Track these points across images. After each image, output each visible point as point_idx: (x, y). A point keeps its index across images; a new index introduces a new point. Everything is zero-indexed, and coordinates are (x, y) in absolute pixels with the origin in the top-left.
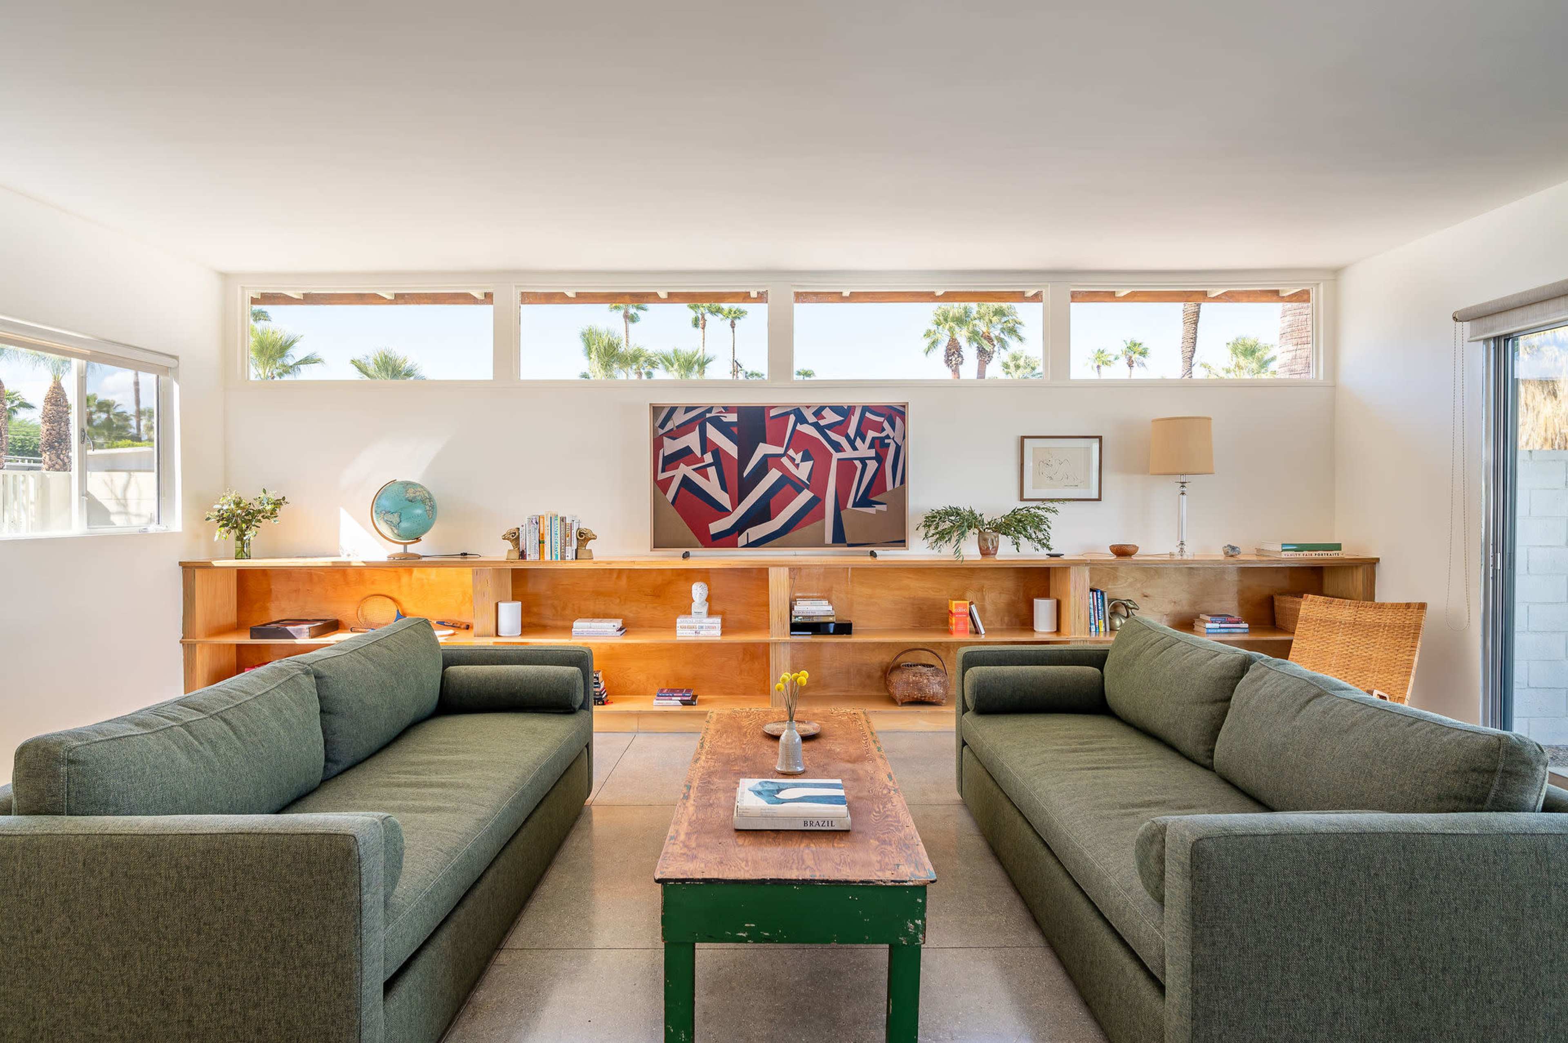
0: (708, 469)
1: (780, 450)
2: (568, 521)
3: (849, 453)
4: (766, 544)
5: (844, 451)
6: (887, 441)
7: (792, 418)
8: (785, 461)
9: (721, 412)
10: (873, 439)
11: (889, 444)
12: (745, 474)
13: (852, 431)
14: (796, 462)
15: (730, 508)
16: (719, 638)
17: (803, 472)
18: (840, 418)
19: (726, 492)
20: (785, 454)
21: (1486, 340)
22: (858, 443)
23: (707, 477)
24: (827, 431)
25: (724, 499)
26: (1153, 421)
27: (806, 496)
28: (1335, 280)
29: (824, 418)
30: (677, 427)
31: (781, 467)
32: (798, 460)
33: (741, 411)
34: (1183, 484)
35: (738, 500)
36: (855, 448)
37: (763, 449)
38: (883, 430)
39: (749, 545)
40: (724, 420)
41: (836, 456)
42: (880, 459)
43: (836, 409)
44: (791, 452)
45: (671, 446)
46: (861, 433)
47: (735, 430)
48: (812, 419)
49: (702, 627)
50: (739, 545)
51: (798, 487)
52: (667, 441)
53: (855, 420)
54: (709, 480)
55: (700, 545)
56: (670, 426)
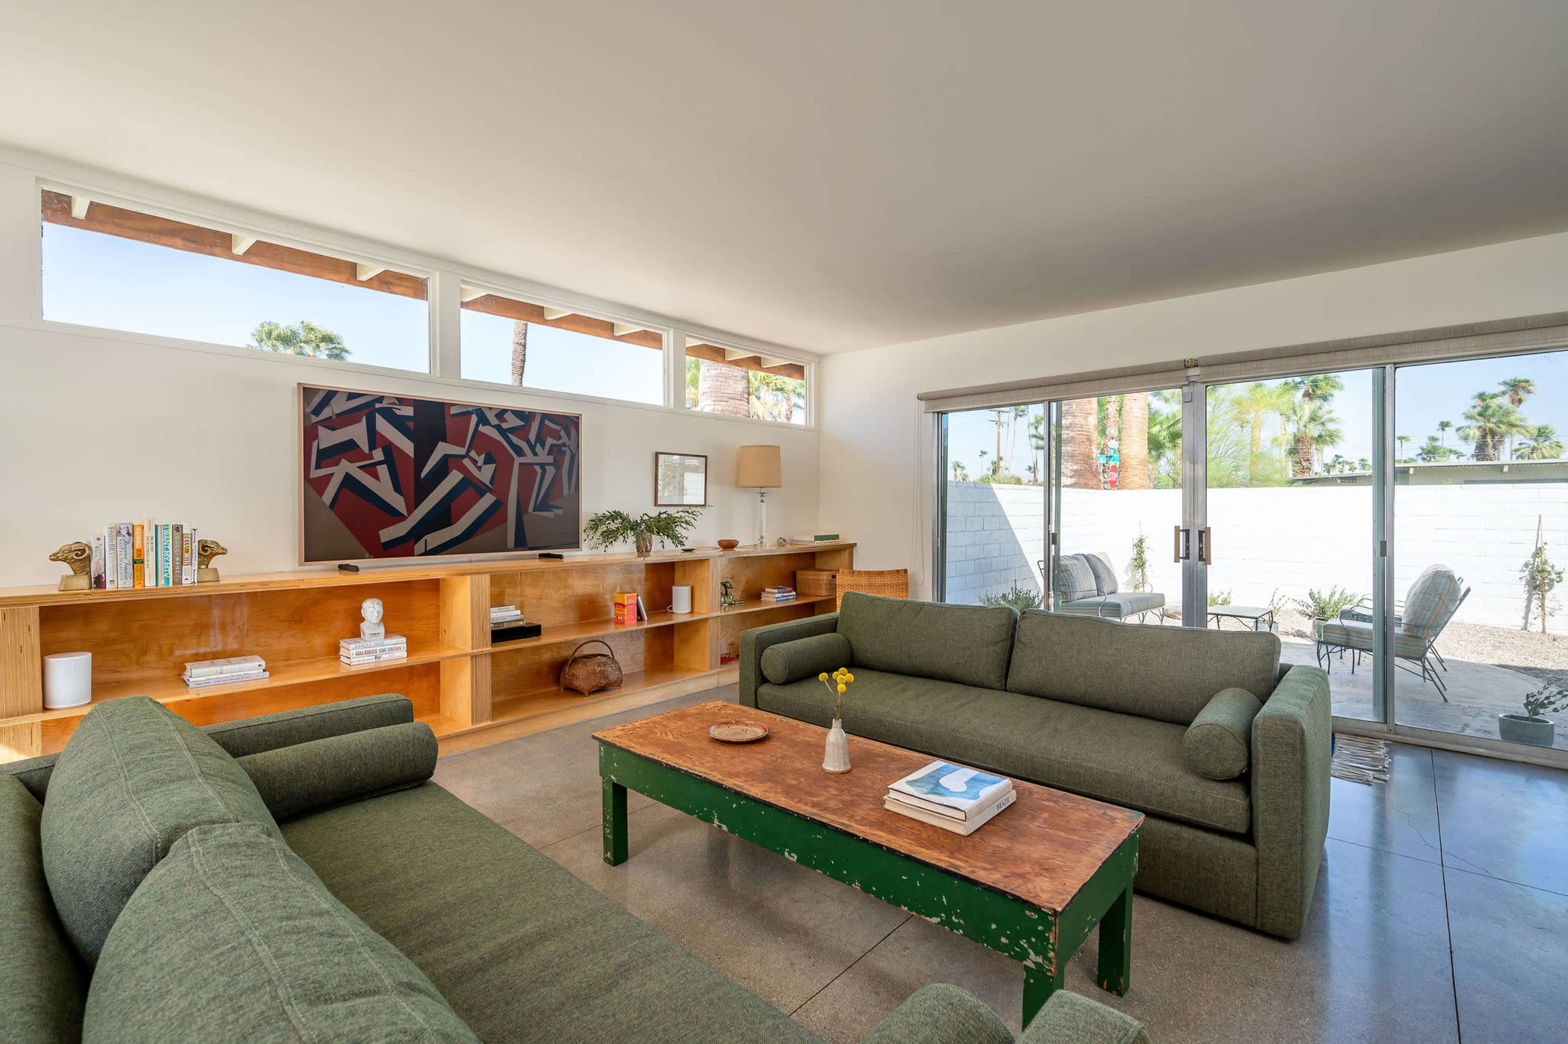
0: (378, 467)
1: (461, 451)
2: (186, 531)
3: (529, 458)
4: (447, 551)
5: (526, 456)
6: (564, 449)
7: (474, 418)
8: (467, 462)
9: (394, 403)
10: (552, 446)
11: (565, 452)
12: (423, 475)
13: (532, 437)
14: (479, 465)
15: (405, 513)
16: (405, 661)
17: (485, 474)
18: (521, 423)
19: (401, 494)
20: (467, 455)
21: (934, 413)
22: (538, 448)
23: (376, 476)
24: (510, 435)
25: (398, 502)
26: (741, 447)
27: (488, 500)
28: (819, 362)
29: (506, 421)
30: (337, 415)
31: (463, 469)
32: (480, 463)
33: (419, 405)
34: (762, 494)
35: (413, 504)
36: (535, 454)
37: (442, 449)
38: (560, 438)
39: (427, 553)
40: (398, 413)
41: (518, 460)
42: (557, 465)
43: (518, 414)
44: (473, 454)
45: (328, 438)
46: (541, 440)
47: (411, 425)
48: (494, 421)
49: (384, 650)
50: (416, 553)
51: (481, 490)
52: (322, 431)
53: (535, 426)
54: (379, 481)
55: (367, 555)
56: (326, 413)
